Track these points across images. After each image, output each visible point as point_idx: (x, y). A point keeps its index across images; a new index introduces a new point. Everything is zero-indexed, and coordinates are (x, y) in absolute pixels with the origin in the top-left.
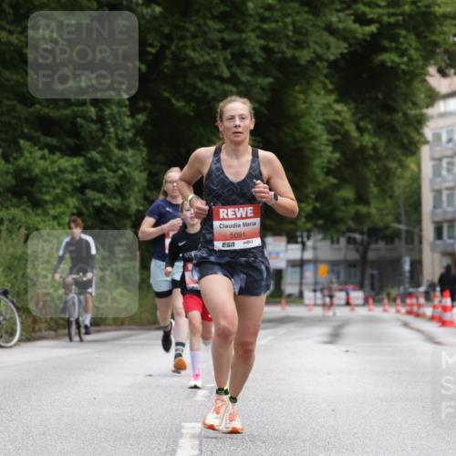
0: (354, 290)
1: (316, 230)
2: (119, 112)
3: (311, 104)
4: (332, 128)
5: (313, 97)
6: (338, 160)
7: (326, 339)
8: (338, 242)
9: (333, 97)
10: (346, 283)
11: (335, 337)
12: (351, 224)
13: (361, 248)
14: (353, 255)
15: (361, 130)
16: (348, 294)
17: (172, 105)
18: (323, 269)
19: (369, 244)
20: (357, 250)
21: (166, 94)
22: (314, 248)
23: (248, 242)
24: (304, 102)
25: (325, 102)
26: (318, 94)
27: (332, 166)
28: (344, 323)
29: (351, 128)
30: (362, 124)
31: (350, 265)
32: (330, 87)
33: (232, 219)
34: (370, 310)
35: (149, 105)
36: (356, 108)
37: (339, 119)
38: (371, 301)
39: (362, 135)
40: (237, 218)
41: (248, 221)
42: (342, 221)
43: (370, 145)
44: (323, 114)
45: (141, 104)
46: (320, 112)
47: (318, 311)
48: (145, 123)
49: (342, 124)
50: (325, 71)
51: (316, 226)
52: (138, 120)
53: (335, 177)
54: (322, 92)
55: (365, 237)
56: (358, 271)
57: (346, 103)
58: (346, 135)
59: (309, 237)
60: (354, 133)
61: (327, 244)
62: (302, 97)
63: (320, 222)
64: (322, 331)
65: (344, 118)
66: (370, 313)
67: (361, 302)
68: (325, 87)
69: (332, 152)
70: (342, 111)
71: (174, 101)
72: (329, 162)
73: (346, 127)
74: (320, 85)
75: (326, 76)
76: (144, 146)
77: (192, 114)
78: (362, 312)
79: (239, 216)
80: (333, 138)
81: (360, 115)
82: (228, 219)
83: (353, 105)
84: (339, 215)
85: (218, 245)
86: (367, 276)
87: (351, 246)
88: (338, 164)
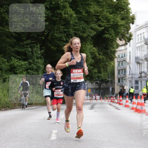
0: (97, 96)
1: (87, 80)
2: (37, 50)
3: (87, 48)
4: (92, 54)
5: (87, 46)
6: (94, 62)
7: (90, 108)
8: (93, 83)
9: (92, 46)
10: (95, 94)
11: (92, 108)
12: (97, 79)
13: (99, 85)
14: (97, 87)
15: (99, 54)
16: (95, 97)
17: (51, 48)
18: (89, 90)
19: (101, 84)
20: (98, 85)
21: (49, 45)
22: (87, 85)
23: (80, 80)
24: (85, 47)
25: (90, 47)
26: (88, 45)
27: (92, 64)
28: (95, 104)
29: (97, 54)
30: (100, 53)
31: (96, 89)
32: (92, 43)
33: (77, 73)
34: (101, 101)
35: (44, 48)
36: (98, 48)
37: (94, 51)
38: (101, 98)
39: (100, 56)
40: (78, 73)
41: (81, 74)
42: (94, 78)
43: (102, 58)
44: (90, 50)
45: (43, 48)
46: (89, 50)
47: (89, 101)
48: (44, 52)
49: (94, 53)
50: (90, 39)
51: (87, 79)
52: (42, 52)
53: (92, 67)
54: (89, 45)
55: (100, 82)
56: (98, 90)
57: (96, 47)
58: (96, 56)
59: (86, 82)
60: (98, 55)
61: (90, 84)
62: (84, 46)
63: (89, 78)
64: (89, 106)
65: (95, 51)
66: (101, 102)
67: (99, 99)
68: (90, 43)
69: (92, 60)
70: (95, 49)
71: (51, 47)
72: (91, 62)
73: (96, 54)
74: (89, 43)
75: (90, 40)
76: (43, 58)
77: (56, 50)
78: (99, 101)
79: (78, 72)
80: (92, 56)
81: (99, 51)
82: (76, 73)
83: (97, 48)
84: (93, 76)
85: (72, 81)
86: (101, 92)
87: (96, 84)
88: (93, 63)
